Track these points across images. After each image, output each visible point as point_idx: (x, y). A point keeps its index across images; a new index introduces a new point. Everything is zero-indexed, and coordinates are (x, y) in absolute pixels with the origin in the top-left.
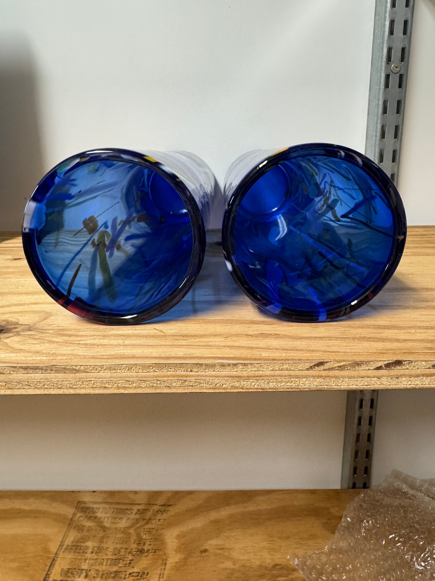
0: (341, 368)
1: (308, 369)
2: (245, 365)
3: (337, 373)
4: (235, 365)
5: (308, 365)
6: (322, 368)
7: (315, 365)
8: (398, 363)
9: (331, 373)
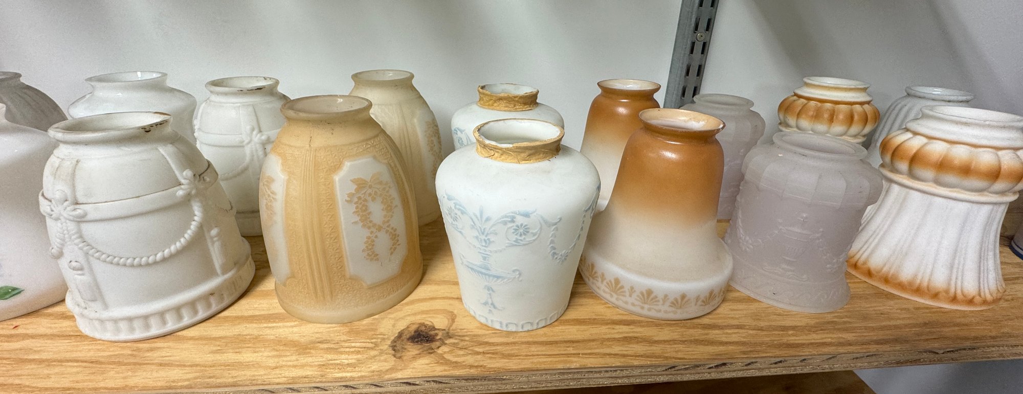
0: (686, 369)
1: (663, 371)
2: (622, 370)
3: (682, 372)
4: (616, 371)
5: (664, 368)
6: (673, 369)
7: (669, 368)
8: (724, 364)
9: (678, 372)
